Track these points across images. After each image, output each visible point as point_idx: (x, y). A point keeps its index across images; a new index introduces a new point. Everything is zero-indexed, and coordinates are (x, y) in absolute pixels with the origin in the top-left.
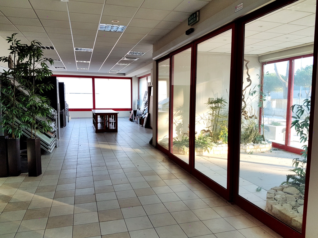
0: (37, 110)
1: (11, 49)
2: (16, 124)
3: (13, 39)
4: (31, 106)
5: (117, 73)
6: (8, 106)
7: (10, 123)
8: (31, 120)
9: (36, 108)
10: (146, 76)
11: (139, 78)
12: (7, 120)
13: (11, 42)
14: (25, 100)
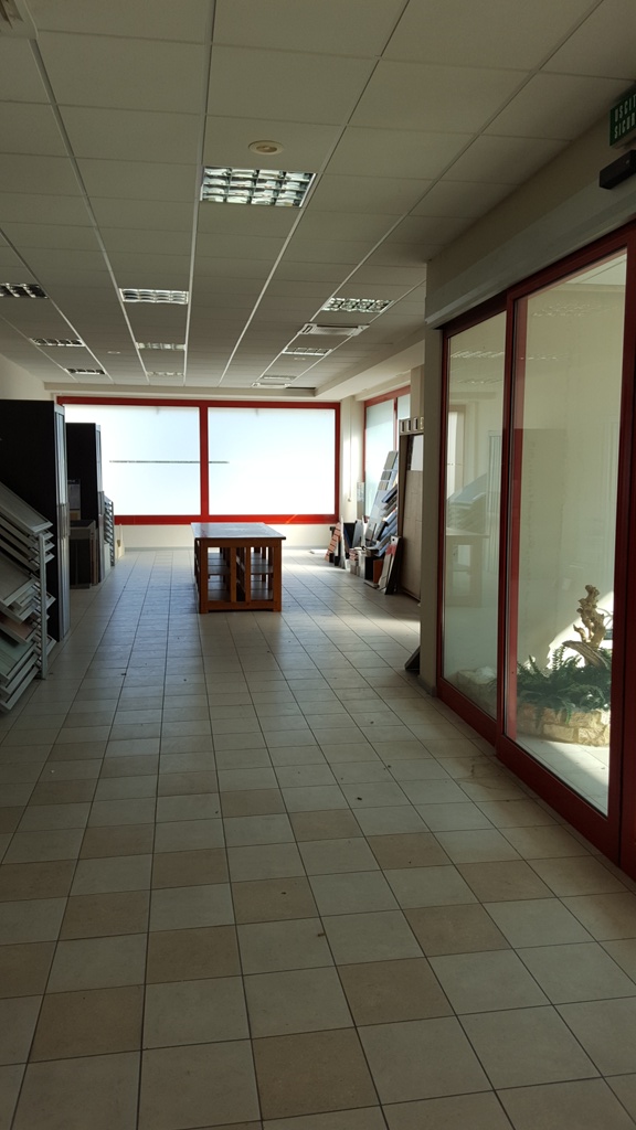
5: (286, 386)
10: (393, 396)
11: (367, 404)
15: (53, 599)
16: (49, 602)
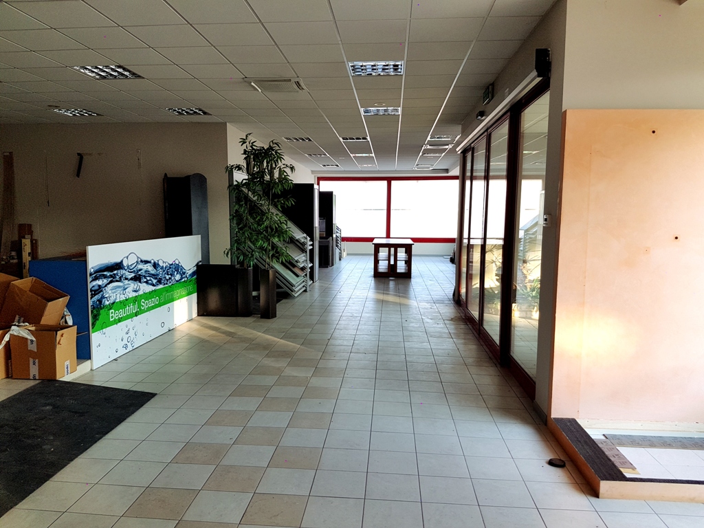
0: (273, 233)
1: (245, 153)
2: (249, 250)
3: (248, 141)
4: (267, 227)
5: (431, 168)
6: (240, 226)
7: (241, 248)
8: (266, 245)
9: (272, 229)
12: (238, 244)
13: (245, 145)
14: (259, 220)
15: (312, 265)
16: (310, 265)
